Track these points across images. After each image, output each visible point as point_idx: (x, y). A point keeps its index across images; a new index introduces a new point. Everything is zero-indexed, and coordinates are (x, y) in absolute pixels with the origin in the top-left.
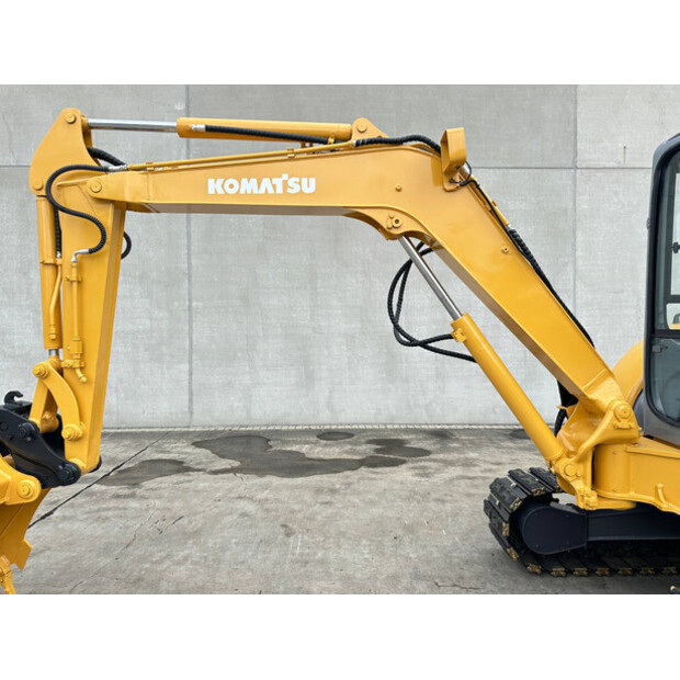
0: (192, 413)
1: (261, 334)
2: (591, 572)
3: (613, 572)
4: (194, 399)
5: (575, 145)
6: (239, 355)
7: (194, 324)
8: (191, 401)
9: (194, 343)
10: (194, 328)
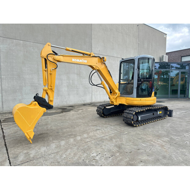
0: (3, 108)
1: (24, 85)
2: (111, 116)
3: (113, 116)
4: (4, 104)
5: (92, 48)
6: (17, 91)
7: (2, 82)
8: (3, 104)
9: (3, 88)
10: (3, 84)
